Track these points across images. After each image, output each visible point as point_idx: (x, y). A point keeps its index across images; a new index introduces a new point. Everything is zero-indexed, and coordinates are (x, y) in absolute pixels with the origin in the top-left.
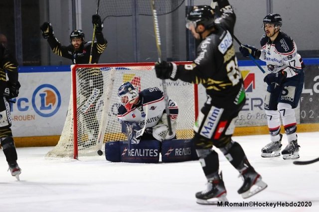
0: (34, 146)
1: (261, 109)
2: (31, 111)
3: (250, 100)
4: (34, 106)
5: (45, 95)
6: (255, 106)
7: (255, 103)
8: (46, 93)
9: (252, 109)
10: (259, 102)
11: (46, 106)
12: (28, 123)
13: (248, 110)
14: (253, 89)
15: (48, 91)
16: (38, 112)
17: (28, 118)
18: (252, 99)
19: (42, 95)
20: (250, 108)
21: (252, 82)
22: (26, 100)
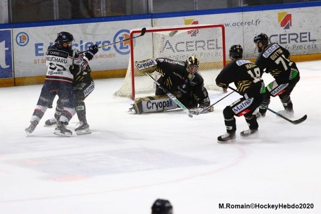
0: (116, 77)
1: (297, 42)
2: (113, 51)
3: (288, 35)
4: (115, 47)
5: (123, 37)
6: (292, 40)
7: (291, 37)
8: (124, 36)
9: (289, 42)
10: (295, 37)
11: (124, 46)
12: (110, 60)
13: (286, 43)
14: (290, 27)
15: (125, 35)
16: (118, 51)
17: (110, 56)
18: (289, 35)
19: (121, 38)
20: (288, 42)
21: (289, 21)
22: (108, 42)
